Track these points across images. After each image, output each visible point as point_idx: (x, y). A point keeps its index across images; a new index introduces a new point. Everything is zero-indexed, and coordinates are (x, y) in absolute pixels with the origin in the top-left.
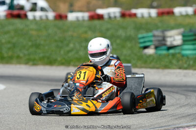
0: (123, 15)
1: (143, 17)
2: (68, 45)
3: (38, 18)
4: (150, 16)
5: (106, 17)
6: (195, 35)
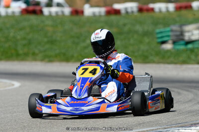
0: (141, 10)
1: (160, 11)
2: (84, 41)
3: (54, 14)
4: (168, 11)
5: (123, 12)
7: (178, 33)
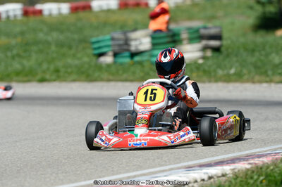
0: (26, 13)
5: (4, 16)
6: (168, 36)
7: (121, 42)
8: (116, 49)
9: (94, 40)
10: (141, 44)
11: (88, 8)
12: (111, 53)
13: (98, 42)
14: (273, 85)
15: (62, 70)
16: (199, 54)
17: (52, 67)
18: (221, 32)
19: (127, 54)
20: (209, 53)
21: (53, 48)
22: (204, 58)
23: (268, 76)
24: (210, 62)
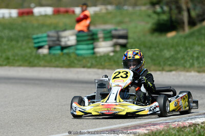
1: (4, 17)
6: (88, 35)
7: (55, 39)
8: (51, 43)
9: (35, 36)
10: (69, 40)
11: (31, 13)
12: (47, 47)
13: (38, 38)
14: (164, 73)
15: (11, 58)
16: (111, 49)
17: (4, 56)
18: (127, 33)
19: (58, 47)
20: (118, 48)
21: (5, 42)
22: (114, 51)
23: (160, 66)
24: (118, 55)
